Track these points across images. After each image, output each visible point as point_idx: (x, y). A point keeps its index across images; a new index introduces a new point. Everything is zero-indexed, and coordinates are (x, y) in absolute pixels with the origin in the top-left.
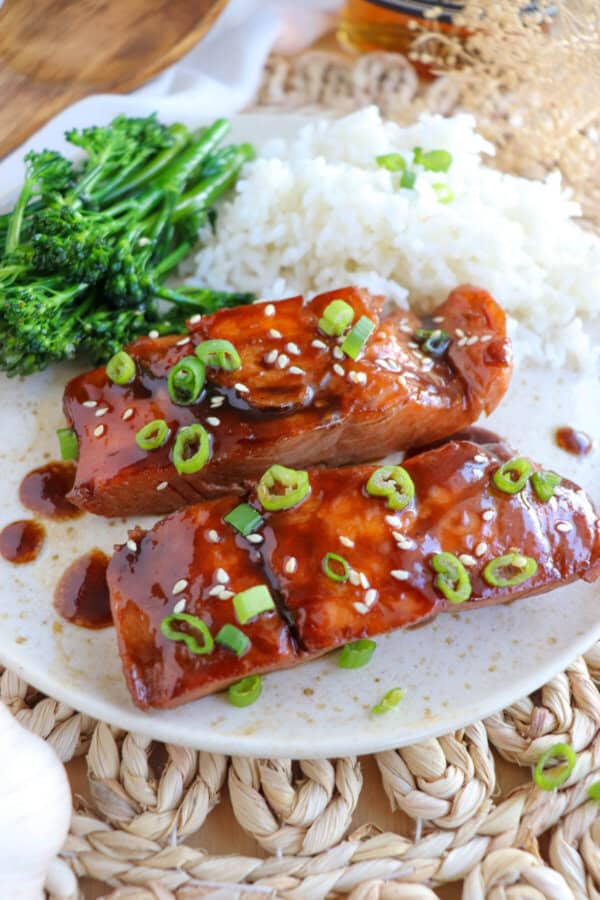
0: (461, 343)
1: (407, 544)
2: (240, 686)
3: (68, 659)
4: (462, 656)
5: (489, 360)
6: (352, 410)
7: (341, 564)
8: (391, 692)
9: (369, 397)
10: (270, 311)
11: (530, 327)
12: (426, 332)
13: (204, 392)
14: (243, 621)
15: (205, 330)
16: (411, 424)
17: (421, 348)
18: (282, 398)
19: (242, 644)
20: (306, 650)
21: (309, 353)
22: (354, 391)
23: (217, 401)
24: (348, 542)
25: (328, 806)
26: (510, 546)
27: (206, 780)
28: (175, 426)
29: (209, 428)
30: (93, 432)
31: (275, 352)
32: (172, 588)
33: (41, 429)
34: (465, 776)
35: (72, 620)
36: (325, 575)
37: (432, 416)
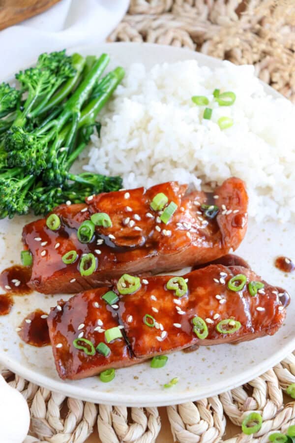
0: (224, 213)
1: (181, 312)
2: (105, 373)
3: (27, 359)
4: (209, 367)
5: (234, 225)
6: (163, 248)
7: (152, 319)
8: (173, 380)
9: (171, 243)
10: (127, 196)
11: (272, 198)
12: (206, 206)
13: (94, 236)
14: (109, 342)
15: (95, 204)
16: (193, 255)
17: (203, 215)
18: (130, 242)
19: (107, 351)
20: (135, 356)
21: (145, 219)
22: (164, 240)
23: (100, 242)
24: (155, 310)
25: (143, 435)
26: (231, 316)
27: (87, 420)
28: (80, 252)
29: (96, 255)
30: (40, 254)
31: (128, 219)
32: (78, 327)
33: (8, 247)
34: (209, 425)
35: (28, 342)
36: (144, 324)
37: (204, 251)
